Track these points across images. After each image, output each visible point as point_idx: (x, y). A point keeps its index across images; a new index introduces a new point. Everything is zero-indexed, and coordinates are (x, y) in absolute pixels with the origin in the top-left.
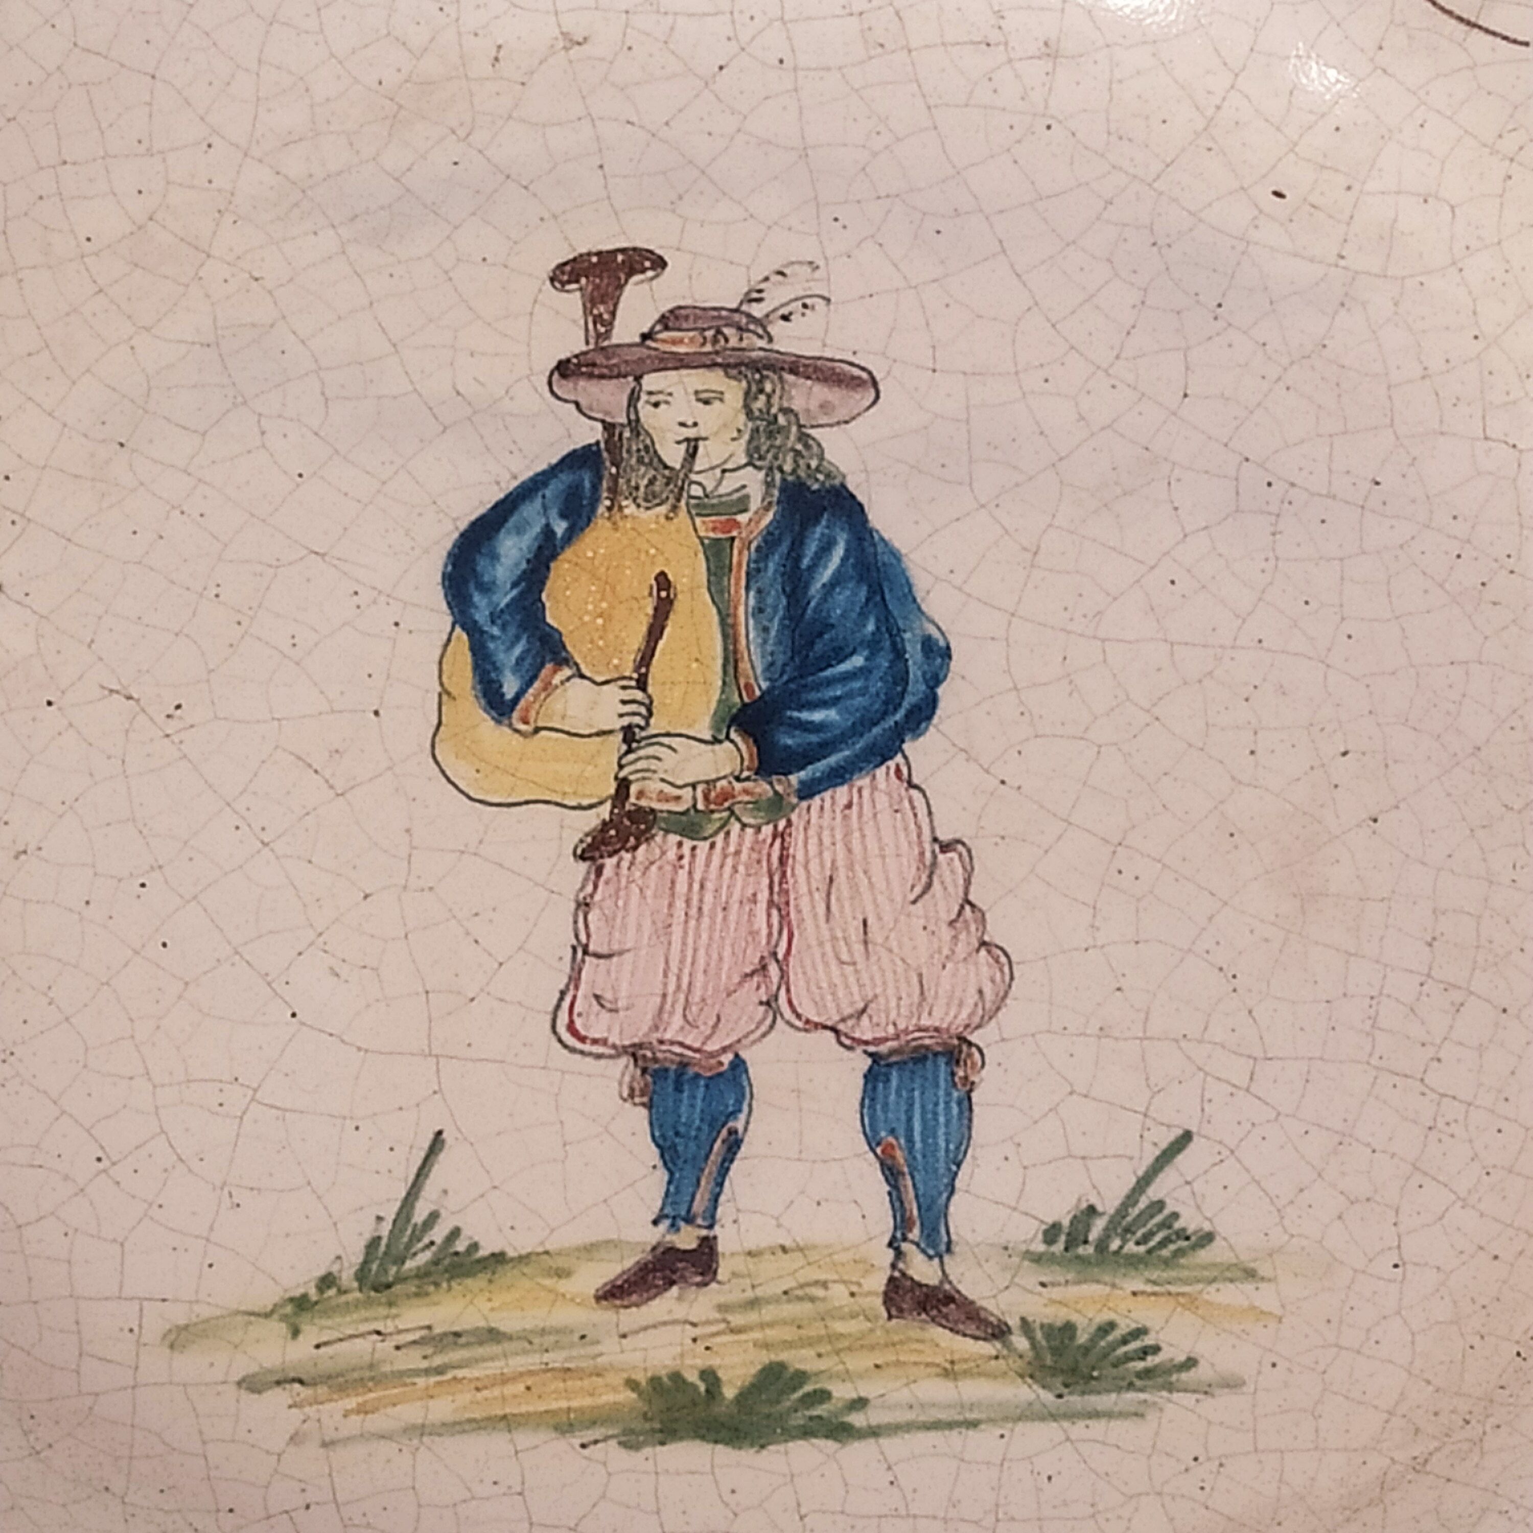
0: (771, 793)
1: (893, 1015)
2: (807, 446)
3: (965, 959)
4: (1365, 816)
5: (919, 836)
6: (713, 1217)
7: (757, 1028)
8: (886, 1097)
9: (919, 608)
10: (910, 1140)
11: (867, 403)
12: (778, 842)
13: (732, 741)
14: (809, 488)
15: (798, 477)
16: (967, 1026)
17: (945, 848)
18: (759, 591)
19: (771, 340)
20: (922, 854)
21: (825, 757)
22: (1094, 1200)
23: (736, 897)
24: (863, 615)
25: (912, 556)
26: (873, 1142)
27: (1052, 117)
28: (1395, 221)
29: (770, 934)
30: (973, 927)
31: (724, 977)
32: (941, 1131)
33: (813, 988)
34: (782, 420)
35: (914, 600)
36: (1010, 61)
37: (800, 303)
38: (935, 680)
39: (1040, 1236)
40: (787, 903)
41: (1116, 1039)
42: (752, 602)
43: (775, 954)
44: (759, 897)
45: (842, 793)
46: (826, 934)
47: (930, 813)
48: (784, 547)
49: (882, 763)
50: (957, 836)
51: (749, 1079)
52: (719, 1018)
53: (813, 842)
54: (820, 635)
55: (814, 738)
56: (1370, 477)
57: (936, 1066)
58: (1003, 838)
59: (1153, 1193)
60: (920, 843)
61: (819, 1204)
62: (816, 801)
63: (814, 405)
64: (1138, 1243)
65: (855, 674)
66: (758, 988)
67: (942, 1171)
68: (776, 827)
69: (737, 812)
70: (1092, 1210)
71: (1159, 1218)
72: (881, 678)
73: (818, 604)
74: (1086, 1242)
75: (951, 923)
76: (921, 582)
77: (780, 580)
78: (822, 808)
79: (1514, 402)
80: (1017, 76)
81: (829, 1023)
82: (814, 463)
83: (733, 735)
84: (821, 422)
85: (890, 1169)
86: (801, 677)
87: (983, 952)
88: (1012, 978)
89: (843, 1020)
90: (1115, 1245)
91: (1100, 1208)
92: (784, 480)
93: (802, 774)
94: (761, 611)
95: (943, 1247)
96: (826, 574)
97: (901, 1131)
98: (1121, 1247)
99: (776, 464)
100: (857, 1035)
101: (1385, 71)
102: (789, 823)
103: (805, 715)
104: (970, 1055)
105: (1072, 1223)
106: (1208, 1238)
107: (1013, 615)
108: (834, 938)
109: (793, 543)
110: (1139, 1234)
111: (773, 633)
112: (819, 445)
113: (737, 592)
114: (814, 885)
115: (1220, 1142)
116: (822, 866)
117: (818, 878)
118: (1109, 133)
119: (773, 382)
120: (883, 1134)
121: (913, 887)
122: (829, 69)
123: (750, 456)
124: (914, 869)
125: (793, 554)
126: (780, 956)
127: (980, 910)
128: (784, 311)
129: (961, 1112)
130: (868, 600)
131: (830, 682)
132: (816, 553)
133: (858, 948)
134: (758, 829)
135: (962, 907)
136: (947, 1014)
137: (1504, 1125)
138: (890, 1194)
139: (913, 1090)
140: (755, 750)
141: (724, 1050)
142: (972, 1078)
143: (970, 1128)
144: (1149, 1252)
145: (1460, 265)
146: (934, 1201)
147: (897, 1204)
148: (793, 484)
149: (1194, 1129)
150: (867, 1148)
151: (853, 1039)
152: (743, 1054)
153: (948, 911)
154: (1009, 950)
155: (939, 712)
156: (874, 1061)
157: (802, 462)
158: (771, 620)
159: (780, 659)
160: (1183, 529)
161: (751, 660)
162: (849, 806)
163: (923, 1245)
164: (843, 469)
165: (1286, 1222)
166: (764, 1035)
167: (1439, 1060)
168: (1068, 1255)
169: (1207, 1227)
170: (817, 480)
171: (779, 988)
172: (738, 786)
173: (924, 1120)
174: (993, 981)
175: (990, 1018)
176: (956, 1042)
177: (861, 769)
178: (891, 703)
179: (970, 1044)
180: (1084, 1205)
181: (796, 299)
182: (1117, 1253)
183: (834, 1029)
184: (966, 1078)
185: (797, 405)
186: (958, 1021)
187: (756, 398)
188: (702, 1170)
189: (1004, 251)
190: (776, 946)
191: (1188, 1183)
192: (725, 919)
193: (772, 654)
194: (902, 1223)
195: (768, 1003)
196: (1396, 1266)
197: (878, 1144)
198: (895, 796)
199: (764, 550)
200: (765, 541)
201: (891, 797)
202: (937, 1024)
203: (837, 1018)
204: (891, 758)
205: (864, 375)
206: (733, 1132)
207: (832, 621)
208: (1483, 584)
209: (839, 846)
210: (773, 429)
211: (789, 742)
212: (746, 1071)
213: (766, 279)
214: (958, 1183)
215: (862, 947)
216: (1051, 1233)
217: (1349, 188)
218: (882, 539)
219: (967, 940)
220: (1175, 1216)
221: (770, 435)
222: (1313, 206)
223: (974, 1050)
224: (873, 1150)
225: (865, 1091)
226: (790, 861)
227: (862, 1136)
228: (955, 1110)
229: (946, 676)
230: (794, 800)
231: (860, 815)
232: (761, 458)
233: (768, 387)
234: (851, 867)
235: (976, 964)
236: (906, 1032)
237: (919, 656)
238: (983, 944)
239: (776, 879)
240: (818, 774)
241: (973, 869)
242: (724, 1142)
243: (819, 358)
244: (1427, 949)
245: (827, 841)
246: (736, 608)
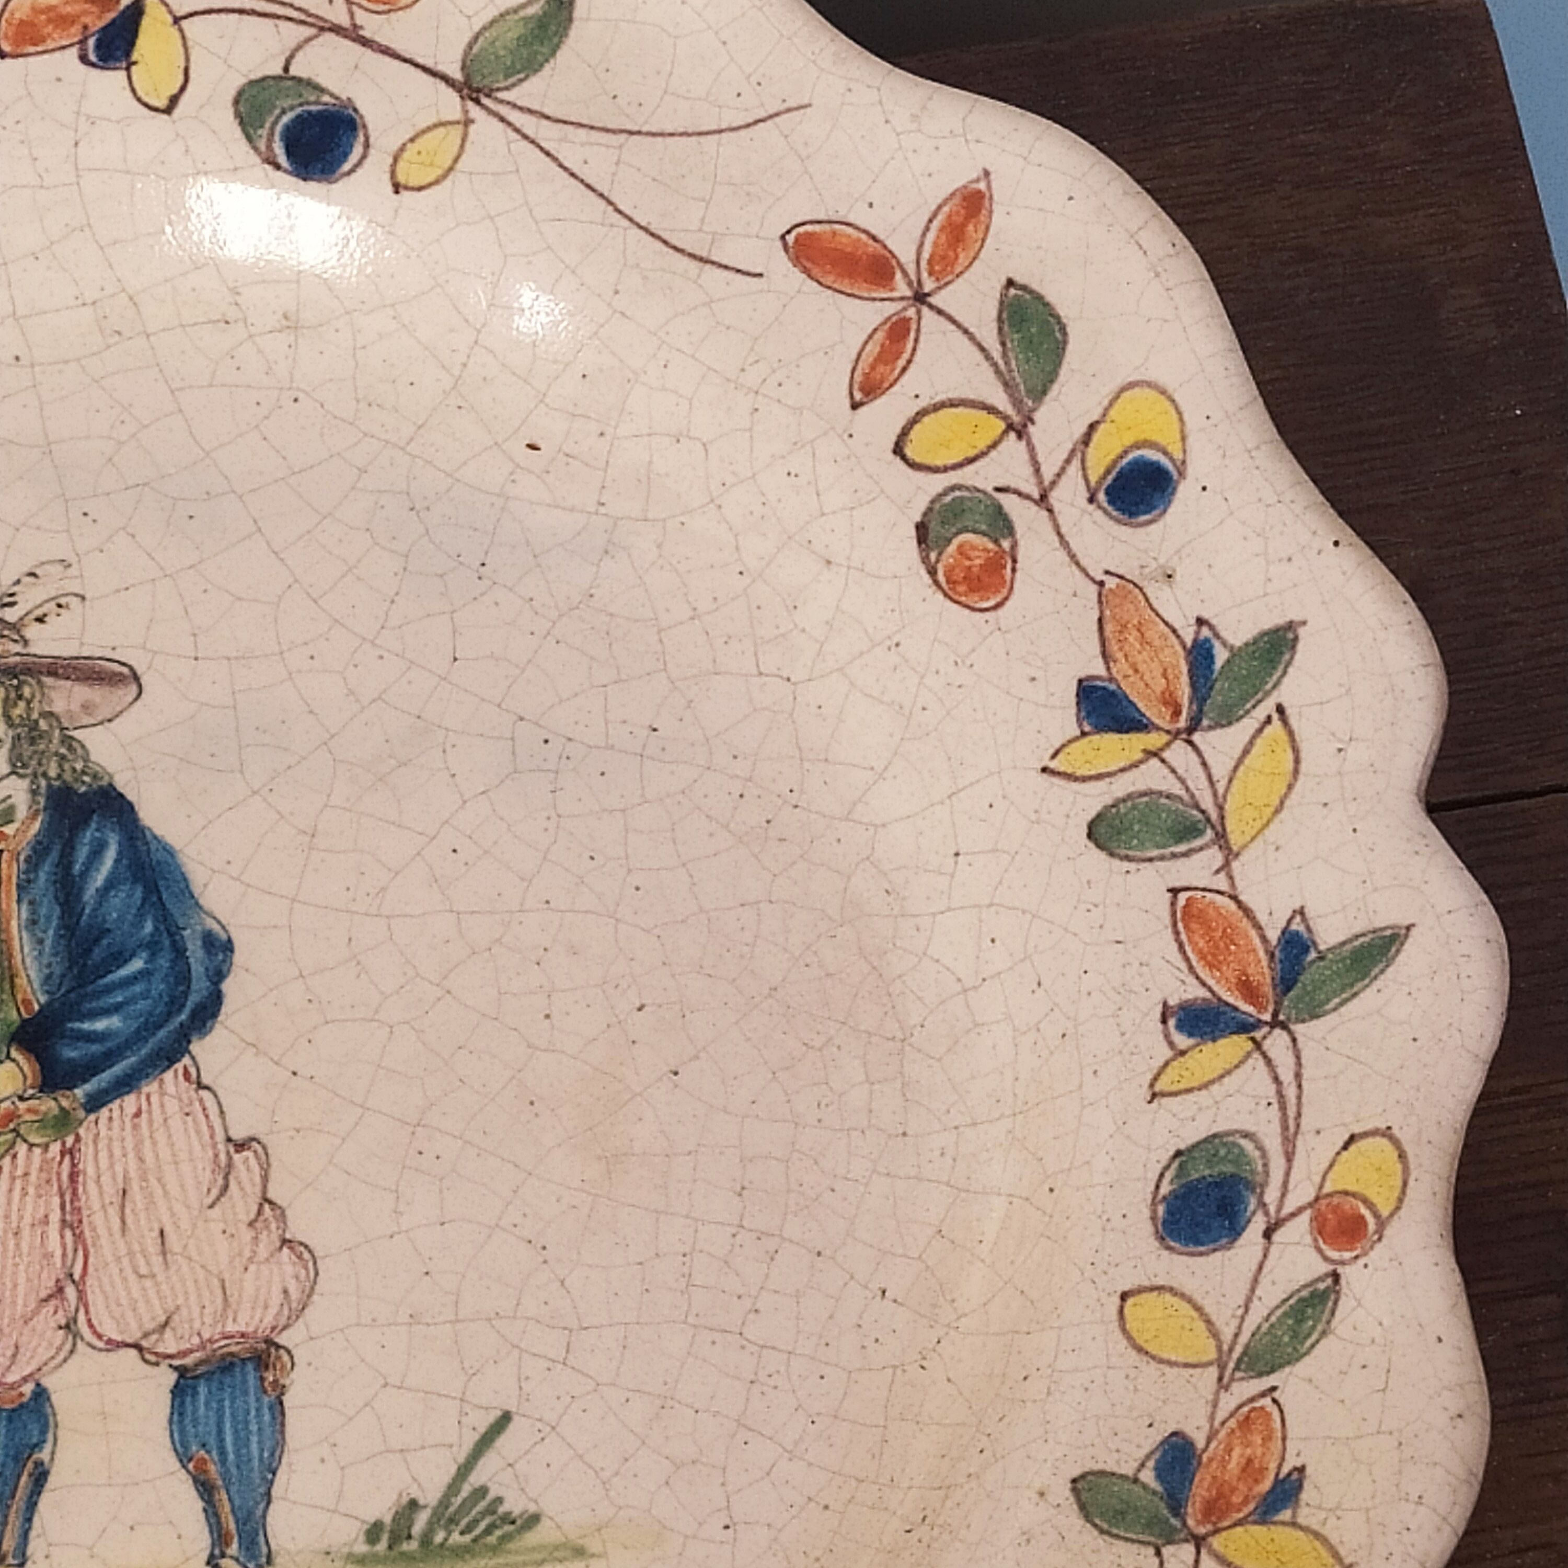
0: (56, 1111)
1: (197, 1325)
2: (70, 748)
3: (267, 1260)
4: (666, 1069)
5: (212, 1137)
6: (24, 1554)
7: (57, 1353)
8: (195, 1411)
9: (197, 904)
10: (222, 1452)
11: (130, 698)
12: (67, 1159)
13: (13, 1060)
14: (76, 792)
15: (64, 782)
16: (273, 1329)
17: (241, 1146)
18: (31, 903)
19: (26, 643)
20: (216, 1156)
21: (111, 1066)
22: (415, 1493)
23: (28, 1220)
24: (140, 916)
25: (186, 851)
26: (184, 1458)
27: (299, 389)
28: (650, 462)
29: (64, 1255)
30: (273, 1226)
31: (20, 1302)
32: (254, 1439)
33: (113, 1306)
34: (43, 725)
35: (193, 897)
36: (251, 336)
37: (52, 605)
38: (218, 976)
39: (362, 1538)
40: (81, 1221)
41: (428, 1324)
42: (24, 915)
43: (71, 1275)
44: (51, 1217)
45: (130, 1102)
46: (123, 1251)
47: (222, 1112)
48: (54, 855)
49: (169, 1067)
50: (251, 1133)
51: (52, 1406)
52: (17, 1347)
53: (103, 1155)
54: (97, 941)
55: (95, 1048)
56: (648, 723)
57: (244, 1375)
58: (298, 1131)
59: (476, 1479)
60: (214, 1146)
61: (132, 1528)
62: (104, 1112)
63: (75, 707)
64: (462, 1533)
65: (136, 978)
66: (55, 1312)
67: (258, 1481)
68: (64, 1144)
69: (22, 1132)
70: (413, 1505)
71: (482, 1505)
72: (163, 980)
73: (94, 910)
74: (409, 1537)
75: (251, 1224)
76: (197, 875)
77: (52, 889)
78: (110, 1119)
79: (783, 635)
80: (260, 351)
81: (130, 1340)
82: (79, 766)
83: (14, 1054)
84: (84, 722)
85: (203, 1484)
86: (80, 986)
87: (285, 1250)
88: (317, 1274)
89: (146, 1335)
90: (439, 1537)
91: (422, 1502)
92: (49, 786)
93: (88, 1087)
94: (34, 922)
95: (264, 1560)
96: (99, 878)
97: (212, 1441)
98: (446, 1539)
99: (41, 770)
100: (160, 1350)
101: (623, 314)
102: (78, 1139)
103: (86, 1026)
104: (279, 1358)
105: (394, 1520)
106: (533, 1520)
107: (293, 900)
108: (131, 1253)
109: (63, 851)
110: (464, 1523)
111: (48, 943)
112: (83, 747)
113: (8, 905)
114: (107, 1201)
115: (540, 1420)
116: (114, 1178)
117: (111, 1191)
118: (358, 401)
119: (30, 685)
120: (194, 1448)
121: (209, 1190)
122: (66, 362)
123: (14, 766)
124: (208, 1173)
125: (65, 861)
126: (77, 1277)
127: (280, 1208)
128: (39, 612)
129: (274, 1418)
130: (144, 900)
131: (109, 989)
132: (88, 857)
133: (157, 1260)
134: (46, 1147)
135: (261, 1205)
136: (252, 1318)
137: (826, 1371)
138: (205, 1510)
139: (223, 1400)
140: (38, 1067)
141: (25, 1380)
142: (282, 1381)
143: (282, 1432)
144: (475, 1541)
145: (718, 502)
146: (250, 1513)
147: (213, 1521)
148: (59, 788)
149: (514, 1410)
150: (178, 1465)
151: (156, 1354)
152: (46, 1382)
153: (248, 1213)
154: (312, 1246)
155: (224, 1009)
156: (181, 1376)
157: (66, 766)
158: (45, 932)
159: (58, 970)
160: (462, 795)
161: (28, 976)
162: (138, 1114)
163: (241, 1559)
164: (110, 770)
165: (612, 1493)
166: (65, 1360)
167: (756, 1311)
168: (393, 1553)
169: (532, 1508)
170: (83, 782)
171: (77, 1310)
172: (22, 1106)
173: (236, 1432)
174: (297, 1278)
175: (298, 1317)
176: (264, 1346)
177: (147, 1076)
178: (175, 1004)
179: (278, 1347)
180: (405, 1500)
181: (53, 599)
182: (442, 1545)
183: (137, 1347)
184: (276, 1381)
185: (59, 707)
186: (263, 1326)
187: (15, 705)
188: (8, 1507)
189: (260, 530)
190: (72, 1265)
191: (510, 1465)
192: (17, 1245)
193: (49, 965)
194: (220, 1538)
195: (67, 1327)
196: (727, 1527)
197: (190, 1460)
198: (185, 1097)
199: (34, 860)
200: (34, 850)
201: (180, 1100)
202: (243, 1329)
203: (139, 1335)
204: (179, 1060)
205: (125, 670)
206: (39, 1464)
207: (107, 926)
208: (768, 822)
209: (131, 1155)
210: (34, 734)
211: (73, 1054)
212: (49, 1399)
213: (18, 582)
214: (274, 1492)
215: (160, 1259)
216: (373, 1533)
217: (602, 434)
218: (155, 837)
219: (268, 1240)
220: (499, 1500)
221: (33, 741)
222: (567, 455)
223: (282, 1352)
224: (184, 1467)
225: (173, 1406)
226: (81, 1179)
227: (173, 1453)
228: (267, 1418)
229: (229, 970)
230: (81, 1113)
231: (150, 1122)
232: (24, 766)
233: (27, 691)
234: (144, 1178)
235: (279, 1263)
236: (210, 1341)
237: (200, 953)
238: (285, 1242)
239: (68, 1198)
240: (103, 1085)
241: (269, 1165)
242: (30, 1475)
243: (77, 658)
244: (738, 1198)
245: (117, 1152)
246: (8, 922)
